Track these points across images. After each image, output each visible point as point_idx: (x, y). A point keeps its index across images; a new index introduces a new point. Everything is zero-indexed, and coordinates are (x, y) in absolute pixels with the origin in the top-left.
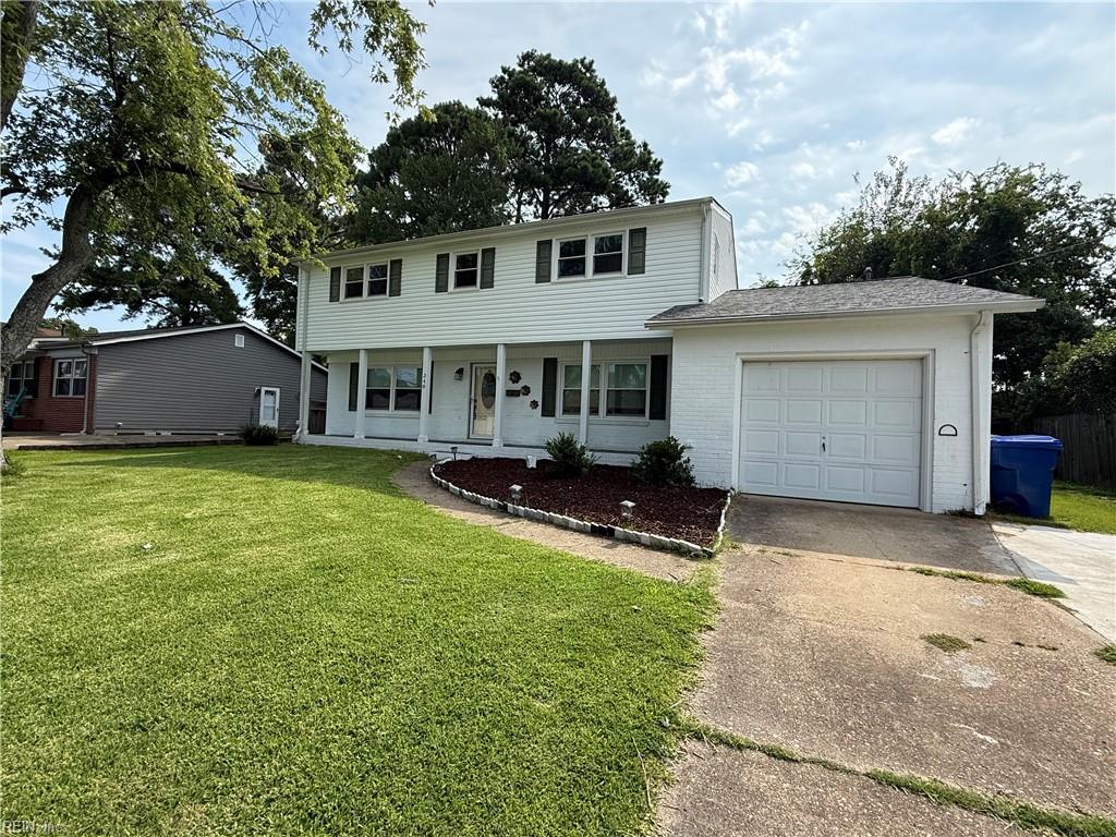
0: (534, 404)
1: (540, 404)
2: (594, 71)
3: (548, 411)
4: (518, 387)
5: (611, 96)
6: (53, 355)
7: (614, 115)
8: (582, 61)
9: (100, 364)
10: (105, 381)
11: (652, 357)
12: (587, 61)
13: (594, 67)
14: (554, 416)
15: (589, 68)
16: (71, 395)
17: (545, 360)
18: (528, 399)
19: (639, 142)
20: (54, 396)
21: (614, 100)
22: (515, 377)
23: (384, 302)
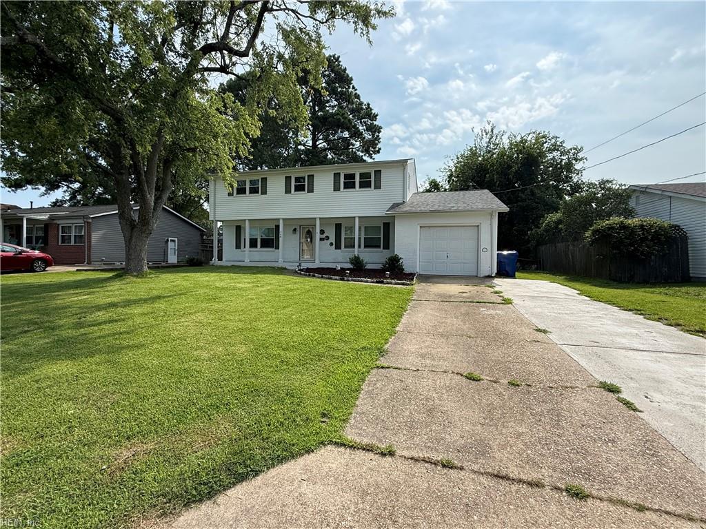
0: (331, 244)
1: (334, 244)
2: (340, 62)
3: (338, 247)
4: (323, 236)
5: (350, 76)
6: (58, 222)
7: (351, 86)
8: (334, 56)
9: (93, 226)
10: (96, 236)
11: (384, 223)
12: (336, 56)
13: (340, 59)
14: (340, 249)
15: (337, 59)
16: (72, 243)
17: (336, 224)
18: (329, 242)
19: (365, 103)
20: (60, 244)
21: (352, 79)
22: (322, 232)
23: (258, 197)
